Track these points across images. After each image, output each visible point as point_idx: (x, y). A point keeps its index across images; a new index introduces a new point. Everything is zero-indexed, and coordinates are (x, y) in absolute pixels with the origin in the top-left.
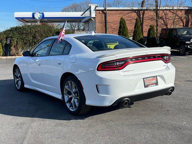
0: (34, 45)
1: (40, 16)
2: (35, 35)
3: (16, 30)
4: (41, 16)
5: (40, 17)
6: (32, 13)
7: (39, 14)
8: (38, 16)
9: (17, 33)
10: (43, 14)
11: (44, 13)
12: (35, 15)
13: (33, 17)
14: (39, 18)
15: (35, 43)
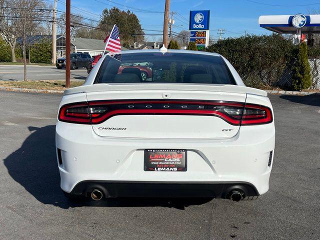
0: (250, 71)
1: (302, 21)
2: (254, 53)
3: (226, 45)
4: (304, 22)
5: (302, 23)
6: (289, 16)
7: (300, 17)
8: (298, 22)
9: (226, 49)
10: (308, 18)
11: (311, 16)
12: (294, 19)
13: (290, 24)
14: (300, 25)
15: (252, 68)
